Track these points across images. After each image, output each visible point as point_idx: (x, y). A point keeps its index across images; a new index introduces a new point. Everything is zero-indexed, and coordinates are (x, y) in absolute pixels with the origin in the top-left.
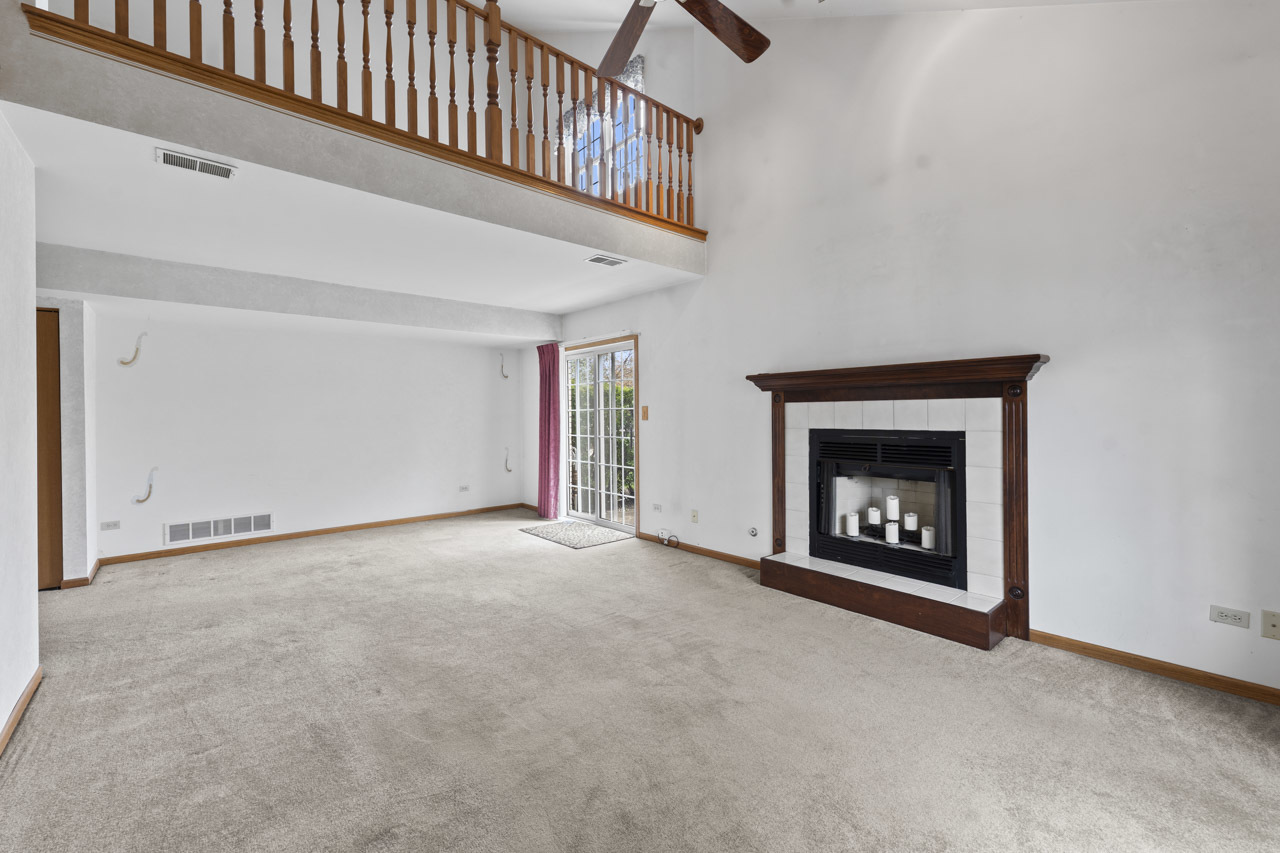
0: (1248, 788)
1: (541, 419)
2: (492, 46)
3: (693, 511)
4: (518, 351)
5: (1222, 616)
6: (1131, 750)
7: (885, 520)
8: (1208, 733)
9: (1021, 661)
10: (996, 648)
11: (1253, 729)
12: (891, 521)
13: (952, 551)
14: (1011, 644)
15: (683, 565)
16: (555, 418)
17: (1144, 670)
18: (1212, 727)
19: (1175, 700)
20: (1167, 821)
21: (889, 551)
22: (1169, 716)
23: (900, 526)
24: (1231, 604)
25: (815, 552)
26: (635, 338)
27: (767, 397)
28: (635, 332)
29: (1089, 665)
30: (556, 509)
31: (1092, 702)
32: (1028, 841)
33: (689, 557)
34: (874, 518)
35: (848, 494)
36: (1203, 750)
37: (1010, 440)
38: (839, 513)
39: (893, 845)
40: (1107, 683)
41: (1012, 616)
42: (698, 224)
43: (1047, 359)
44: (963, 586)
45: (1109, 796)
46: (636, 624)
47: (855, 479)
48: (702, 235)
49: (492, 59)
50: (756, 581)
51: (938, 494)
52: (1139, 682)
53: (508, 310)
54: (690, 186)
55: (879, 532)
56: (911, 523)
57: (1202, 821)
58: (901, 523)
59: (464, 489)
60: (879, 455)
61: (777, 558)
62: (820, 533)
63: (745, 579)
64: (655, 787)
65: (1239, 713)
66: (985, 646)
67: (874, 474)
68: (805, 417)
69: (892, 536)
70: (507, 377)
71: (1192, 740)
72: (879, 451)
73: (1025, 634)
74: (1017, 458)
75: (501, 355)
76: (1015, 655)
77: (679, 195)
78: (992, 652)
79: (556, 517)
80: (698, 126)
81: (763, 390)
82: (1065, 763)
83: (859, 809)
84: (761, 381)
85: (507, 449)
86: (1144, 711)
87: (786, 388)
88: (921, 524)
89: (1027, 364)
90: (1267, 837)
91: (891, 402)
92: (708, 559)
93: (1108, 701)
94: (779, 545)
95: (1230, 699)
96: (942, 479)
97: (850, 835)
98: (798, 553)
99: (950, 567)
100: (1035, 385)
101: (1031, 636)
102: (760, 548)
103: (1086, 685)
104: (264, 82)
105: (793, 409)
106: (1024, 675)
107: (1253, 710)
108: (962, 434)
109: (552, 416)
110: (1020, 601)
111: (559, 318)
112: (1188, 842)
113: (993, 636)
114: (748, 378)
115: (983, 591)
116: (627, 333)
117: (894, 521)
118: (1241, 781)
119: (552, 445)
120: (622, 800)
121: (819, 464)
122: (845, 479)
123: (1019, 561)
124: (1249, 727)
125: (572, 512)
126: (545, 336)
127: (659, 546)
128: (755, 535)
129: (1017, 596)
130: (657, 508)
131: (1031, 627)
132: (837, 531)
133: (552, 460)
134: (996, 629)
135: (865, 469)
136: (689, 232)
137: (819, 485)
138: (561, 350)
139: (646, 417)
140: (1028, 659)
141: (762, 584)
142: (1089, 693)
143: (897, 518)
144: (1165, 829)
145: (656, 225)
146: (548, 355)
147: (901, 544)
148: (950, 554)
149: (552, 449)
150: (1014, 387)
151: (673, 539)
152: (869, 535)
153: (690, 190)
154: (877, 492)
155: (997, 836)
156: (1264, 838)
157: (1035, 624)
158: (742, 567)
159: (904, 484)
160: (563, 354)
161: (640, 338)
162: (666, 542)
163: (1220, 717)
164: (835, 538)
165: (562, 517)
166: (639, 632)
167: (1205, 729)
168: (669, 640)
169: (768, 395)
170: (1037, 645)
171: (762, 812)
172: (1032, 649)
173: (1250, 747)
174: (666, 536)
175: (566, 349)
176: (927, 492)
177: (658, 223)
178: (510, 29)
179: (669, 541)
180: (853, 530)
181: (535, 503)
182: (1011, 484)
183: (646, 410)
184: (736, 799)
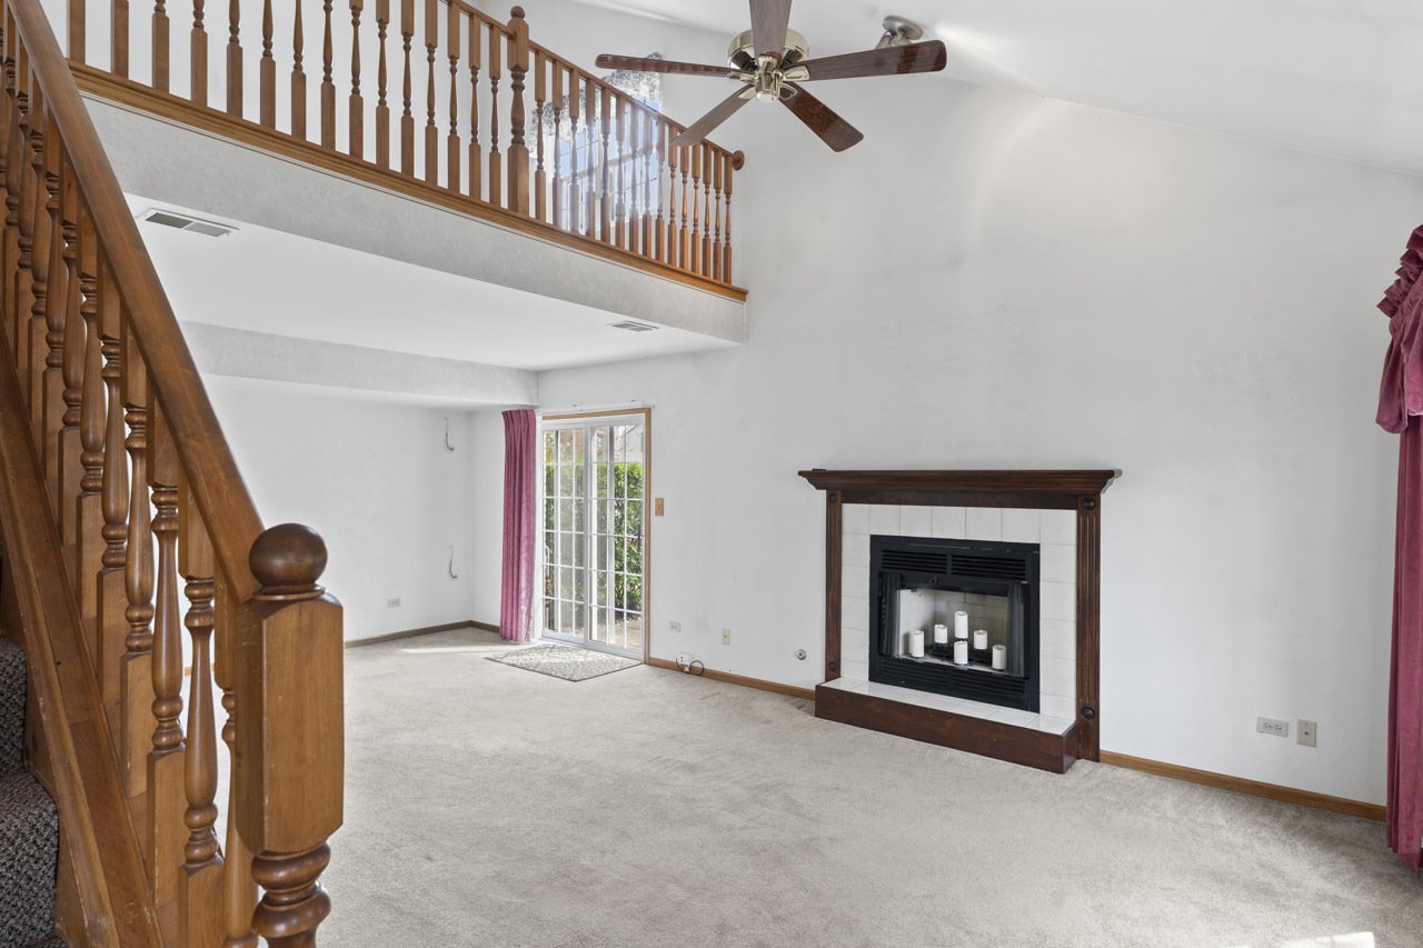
0: (1279, 874)
1: (506, 509)
2: (518, 72)
3: (724, 630)
4: (471, 415)
5: (1268, 727)
6: (1191, 852)
7: (953, 639)
8: (1252, 834)
9: (1093, 782)
10: (1069, 771)
11: (1287, 828)
12: (959, 640)
13: (1025, 671)
14: (1083, 766)
15: (717, 697)
16: (528, 508)
17: (1203, 784)
18: (1255, 829)
19: (1227, 808)
20: (1217, 903)
21: (957, 673)
22: (1222, 822)
23: (969, 645)
24: (1274, 716)
25: (875, 676)
26: (648, 411)
27: (821, 496)
28: (648, 403)
29: (1153, 782)
30: (528, 628)
31: (1157, 815)
32: (1111, 928)
33: (722, 688)
34: (941, 636)
35: (912, 607)
36: (1247, 848)
37: (1084, 555)
38: (902, 630)
39: (1003, 942)
40: (1170, 798)
41: (1084, 739)
42: (736, 282)
43: (1120, 472)
44: (1035, 708)
45: (1173, 889)
46: (691, 768)
47: (919, 592)
48: (741, 294)
49: (518, 88)
50: (808, 712)
51: (1011, 610)
52: (1198, 794)
53: (472, 365)
54: (728, 234)
55: (946, 651)
56: (981, 642)
57: (1243, 902)
58: (970, 641)
59: (396, 603)
60: (949, 567)
61: (832, 684)
62: (881, 654)
63: (795, 711)
64: (778, 919)
65: (1278, 815)
66: (1060, 770)
67: (939, 587)
68: (866, 522)
69: (961, 656)
70: (452, 449)
71: (1239, 840)
72: (949, 562)
73: (1095, 755)
74: (1091, 575)
75: (446, 419)
76: (1088, 776)
77: (715, 244)
78: (1066, 775)
79: (528, 641)
80: (737, 161)
81: (817, 488)
82: (1137, 867)
83: (969, 919)
84: (816, 477)
85: (451, 547)
86: (1201, 819)
87: (844, 487)
88: (991, 643)
89: (1102, 478)
90: (1289, 907)
91: (963, 508)
92: (744, 688)
93: (1172, 813)
94: (833, 670)
95: (1271, 804)
96: (1015, 594)
97: (965, 939)
98: (855, 677)
99: (1021, 688)
100: (1109, 498)
101: (1101, 758)
102: (810, 675)
103: (1152, 801)
104: (274, 127)
105: (852, 513)
106: (1097, 795)
107: (1289, 812)
108: (1036, 547)
109: (524, 505)
110: (1091, 721)
111: (537, 375)
112: (1232, 917)
113: (1067, 760)
114: (801, 473)
115: (1055, 714)
116: (638, 405)
117: (963, 640)
118: (1274, 869)
119: (524, 544)
120: (752, 932)
121: (881, 575)
122: (909, 591)
123: (1091, 679)
124: (1284, 827)
125: (549, 632)
126: (515, 399)
127: (679, 674)
128: (803, 659)
129: (1088, 717)
130: (675, 627)
131: (1102, 747)
132: (900, 652)
133: (524, 564)
134: (1069, 753)
135: (933, 581)
136: (727, 291)
137: (880, 599)
138: (539, 418)
139: (660, 511)
140: (1100, 780)
141: (817, 716)
142: (1155, 807)
143: (965, 636)
144: (1215, 909)
145: (693, 285)
146: (519, 425)
147: (970, 665)
148: (1022, 675)
149: (523, 549)
150: (1089, 500)
151: (695, 665)
152: (934, 656)
153: (727, 239)
154: (942, 606)
155: (1086, 927)
156: (1286, 908)
157: (1106, 744)
158: (787, 697)
159: (971, 598)
160: (541, 426)
161: (653, 411)
162: (687, 669)
163: (1262, 820)
164: (899, 660)
165: (536, 641)
166: (699, 776)
167: (1249, 831)
168: (736, 783)
169: (823, 493)
170: (1107, 766)
171: (885, 929)
172: (1103, 770)
173: (1284, 843)
174: (687, 662)
175: (544, 418)
176: (999, 608)
177: (695, 282)
178: (538, 50)
179: (691, 668)
180: (918, 651)
181: (497, 623)
182: (1084, 600)
183: (660, 504)
184: (857, 921)
